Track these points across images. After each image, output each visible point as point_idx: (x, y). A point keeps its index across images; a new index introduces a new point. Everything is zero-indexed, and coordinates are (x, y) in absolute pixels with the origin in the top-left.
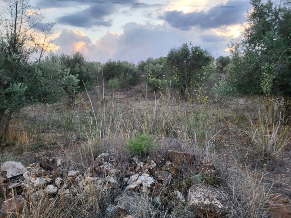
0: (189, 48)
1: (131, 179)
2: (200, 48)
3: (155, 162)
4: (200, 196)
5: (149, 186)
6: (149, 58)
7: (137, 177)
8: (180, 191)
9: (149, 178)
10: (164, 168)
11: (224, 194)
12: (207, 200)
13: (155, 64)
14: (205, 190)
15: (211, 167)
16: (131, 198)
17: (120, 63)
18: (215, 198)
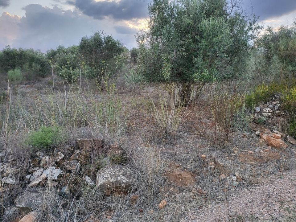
0: (102, 38)
1: (34, 175)
2: (112, 38)
3: (63, 153)
4: (107, 175)
5: (56, 178)
6: (60, 47)
7: (41, 172)
8: (89, 176)
9: (56, 170)
10: (72, 157)
11: (129, 169)
12: (113, 177)
13: (66, 53)
14: (112, 169)
15: (118, 148)
16: (35, 194)
17: (23, 51)
18: (121, 174)
